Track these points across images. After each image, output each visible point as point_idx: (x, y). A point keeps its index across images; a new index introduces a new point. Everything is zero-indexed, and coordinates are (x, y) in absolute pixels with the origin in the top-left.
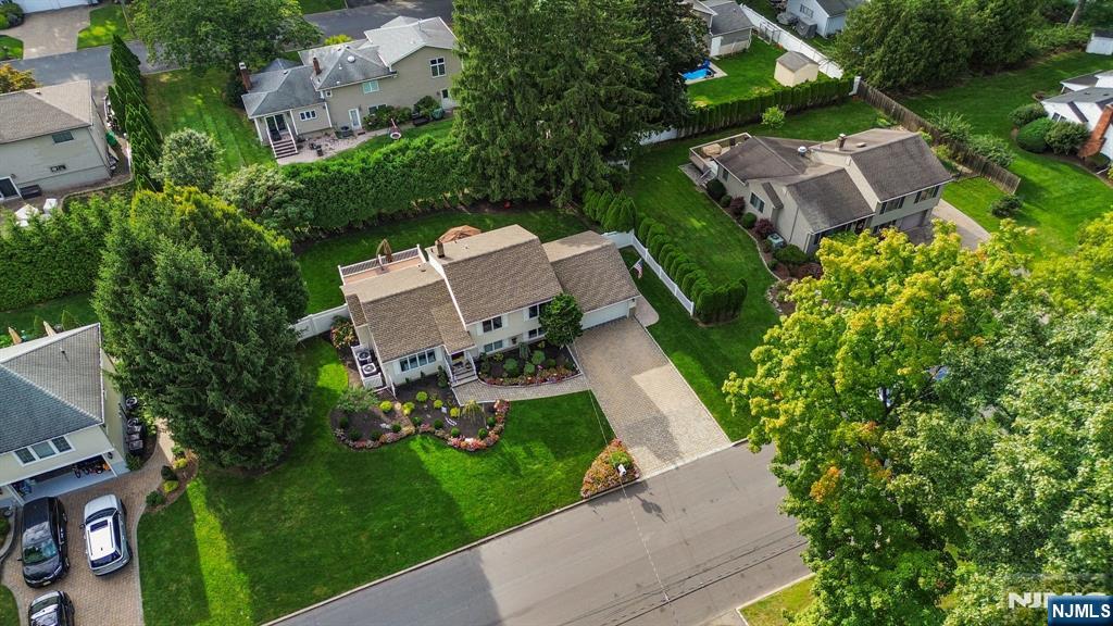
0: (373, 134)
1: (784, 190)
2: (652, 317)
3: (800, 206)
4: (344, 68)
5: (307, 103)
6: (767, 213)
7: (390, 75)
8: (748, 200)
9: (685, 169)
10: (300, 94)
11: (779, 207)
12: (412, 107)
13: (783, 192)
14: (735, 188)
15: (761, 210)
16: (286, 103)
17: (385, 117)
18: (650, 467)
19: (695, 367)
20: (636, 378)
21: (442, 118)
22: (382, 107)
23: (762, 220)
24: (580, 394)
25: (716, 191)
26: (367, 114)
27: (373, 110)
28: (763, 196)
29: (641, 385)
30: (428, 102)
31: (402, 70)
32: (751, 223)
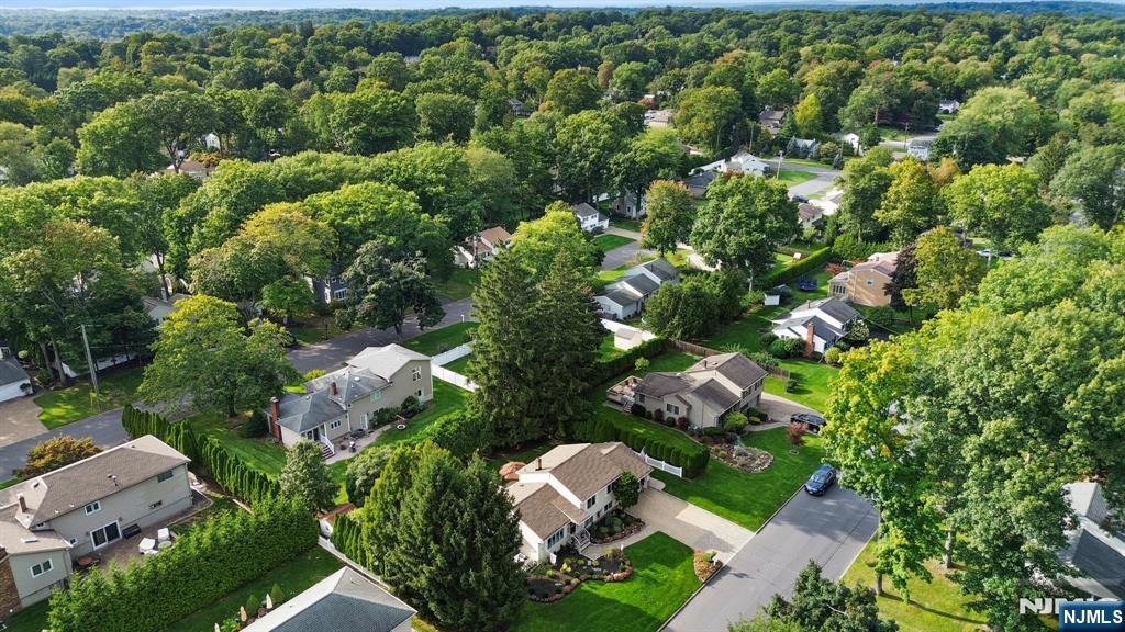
0: (380, 430)
1: (690, 395)
2: (662, 485)
3: (704, 402)
4: (356, 386)
5: (336, 415)
6: (683, 413)
7: (387, 385)
8: (664, 409)
9: (606, 404)
10: (327, 410)
11: (690, 408)
12: (399, 406)
13: (689, 397)
14: (651, 406)
15: (677, 412)
16: (320, 419)
17: (387, 416)
18: (725, 558)
19: (705, 501)
20: (677, 517)
21: (424, 409)
22: (382, 410)
23: (680, 419)
24: (656, 534)
25: (638, 411)
26: (372, 416)
27: (376, 413)
28: (675, 403)
29: (685, 520)
30: (411, 400)
31: (396, 380)
32: (671, 422)
